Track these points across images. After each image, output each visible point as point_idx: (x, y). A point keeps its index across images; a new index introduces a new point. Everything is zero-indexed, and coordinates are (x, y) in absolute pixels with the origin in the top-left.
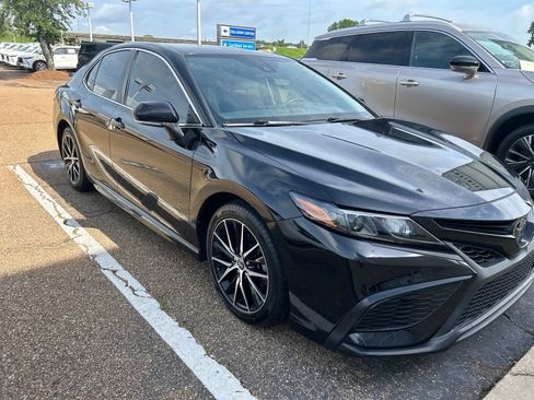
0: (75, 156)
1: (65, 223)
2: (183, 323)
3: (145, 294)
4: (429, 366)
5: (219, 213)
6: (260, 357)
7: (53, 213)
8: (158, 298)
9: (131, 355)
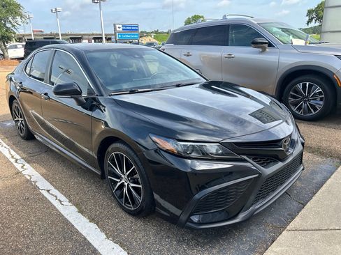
0: (21, 117)
1: (16, 161)
2: (92, 220)
3: (67, 203)
4: (242, 230)
5: (110, 149)
6: (140, 236)
7: (9, 156)
8: (76, 205)
9: (59, 244)
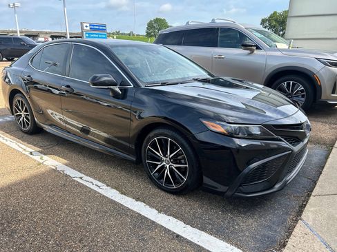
1: (31, 154)
2: (137, 199)
3: (106, 187)
4: (271, 200)
7: (21, 150)
8: (116, 189)
9: (117, 219)
